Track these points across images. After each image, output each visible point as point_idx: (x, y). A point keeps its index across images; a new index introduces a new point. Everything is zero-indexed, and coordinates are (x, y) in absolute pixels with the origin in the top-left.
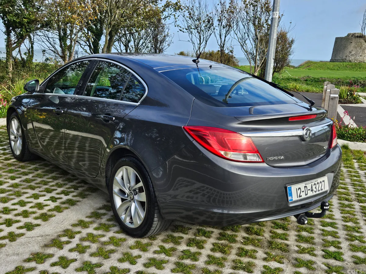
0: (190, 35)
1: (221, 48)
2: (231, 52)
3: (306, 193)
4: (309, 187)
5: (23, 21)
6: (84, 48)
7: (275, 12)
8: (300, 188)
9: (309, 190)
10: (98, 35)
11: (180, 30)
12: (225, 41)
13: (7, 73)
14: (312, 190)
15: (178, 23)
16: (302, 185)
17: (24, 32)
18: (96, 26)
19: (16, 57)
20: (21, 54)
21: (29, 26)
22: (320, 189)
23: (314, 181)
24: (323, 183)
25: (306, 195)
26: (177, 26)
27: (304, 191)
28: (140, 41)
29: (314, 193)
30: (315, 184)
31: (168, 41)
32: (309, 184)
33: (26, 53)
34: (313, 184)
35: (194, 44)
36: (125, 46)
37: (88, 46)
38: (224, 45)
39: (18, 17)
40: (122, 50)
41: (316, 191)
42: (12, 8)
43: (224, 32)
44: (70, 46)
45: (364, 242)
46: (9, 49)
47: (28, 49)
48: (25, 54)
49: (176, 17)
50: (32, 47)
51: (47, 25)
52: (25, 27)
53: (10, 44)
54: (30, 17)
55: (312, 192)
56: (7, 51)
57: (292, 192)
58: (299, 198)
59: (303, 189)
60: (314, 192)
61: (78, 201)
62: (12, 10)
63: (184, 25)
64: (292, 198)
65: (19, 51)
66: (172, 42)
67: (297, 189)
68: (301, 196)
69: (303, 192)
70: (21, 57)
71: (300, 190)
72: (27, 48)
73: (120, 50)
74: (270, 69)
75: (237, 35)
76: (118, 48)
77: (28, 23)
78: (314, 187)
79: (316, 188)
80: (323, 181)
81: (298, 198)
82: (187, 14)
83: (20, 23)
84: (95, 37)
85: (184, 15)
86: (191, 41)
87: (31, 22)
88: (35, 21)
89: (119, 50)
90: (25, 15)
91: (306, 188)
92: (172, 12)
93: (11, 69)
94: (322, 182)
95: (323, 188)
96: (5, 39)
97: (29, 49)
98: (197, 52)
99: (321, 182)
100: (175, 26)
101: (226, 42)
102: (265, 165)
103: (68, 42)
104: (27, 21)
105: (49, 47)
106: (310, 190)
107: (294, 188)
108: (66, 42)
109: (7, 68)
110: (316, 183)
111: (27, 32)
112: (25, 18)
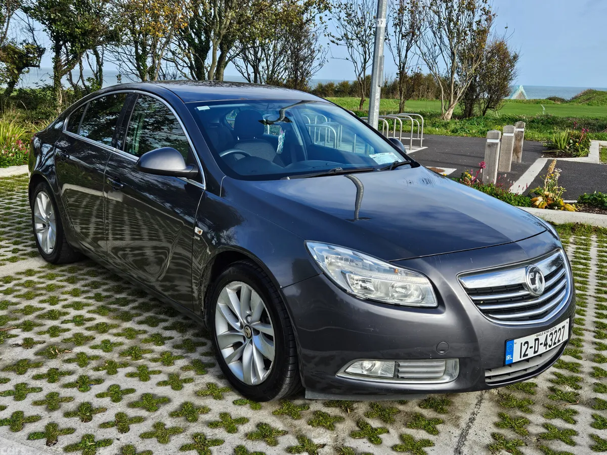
0: (350, 48)
1: (400, 69)
5: (74, 31)
6: (182, 71)
7: (379, 20)
10: (201, 51)
11: (331, 41)
12: (406, 57)
13: (55, 107)
15: (328, 31)
17: (78, 48)
18: (199, 38)
19: (77, 85)
20: (83, 81)
21: (85, 40)
26: (328, 35)
28: (277, 58)
31: (320, 59)
33: (89, 78)
35: (355, 64)
36: (253, 66)
37: (189, 67)
38: (404, 64)
39: (68, 27)
40: (250, 73)
42: (59, 15)
43: (404, 43)
44: (152, 68)
46: (58, 73)
47: (95, 72)
48: (89, 80)
49: (323, 21)
50: (100, 70)
51: (113, 38)
52: (79, 41)
53: (59, 66)
54: (85, 26)
56: (55, 76)
62: (60, 16)
63: (339, 33)
65: (81, 76)
66: (326, 60)
70: (84, 84)
72: (93, 71)
73: (246, 73)
74: (374, 101)
76: (244, 71)
82: (343, 15)
83: (70, 34)
84: (200, 55)
85: (340, 18)
86: (350, 59)
87: (85, 33)
88: (93, 33)
89: (244, 74)
90: (78, 23)
92: (315, 14)
93: (61, 102)
96: (53, 59)
97: (97, 73)
98: (359, 75)
100: (325, 35)
101: (407, 59)
103: (149, 62)
104: (81, 32)
105: (131, 70)
108: (145, 61)
109: (55, 99)
111: (82, 47)
112: (78, 28)
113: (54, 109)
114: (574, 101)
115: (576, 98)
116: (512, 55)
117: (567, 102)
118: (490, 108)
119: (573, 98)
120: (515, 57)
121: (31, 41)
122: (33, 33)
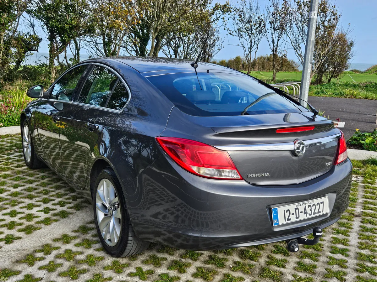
0: (241, 38)
1: (273, 52)
2: (284, 55)
3: (298, 216)
4: (301, 208)
5: (65, 26)
6: (131, 54)
8: (288, 210)
9: (301, 212)
10: (144, 40)
11: (229, 33)
13: (50, 78)
14: (306, 213)
15: (227, 26)
16: (292, 207)
17: (67, 38)
18: (143, 31)
19: (62, 63)
20: (67, 60)
21: (71, 32)
22: (316, 211)
23: (308, 202)
24: (321, 205)
25: (297, 218)
26: (227, 29)
27: (295, 214)
28: (189, 46)
29: (308, 217)
30: (310, 206)
31: (219, 45)
32: (301, 206)
33: (71, 59)
34: (307, 206)
35: (244, 48)
36: (174, 51)
37: (135, 51)
38: (276, 48)
39: (60, 23)
40: (172, 55)
41: (310, 213)
42: (54, 14)
43: (276, 34)
44: (114, 51)
45: (375, 275)
46: (52, 55)
47: (75, 55)
48: (71, 60)
49: (225, 20)
50: (78, 53)
51: (90, 30)
52: (68, 32)
53: (53, 50)
54: (72, 22)
55: (305, 215)
56: (50, 57)
57: (277, 214)
58: (287, 222)
59: (293, 211)
60: (308, 214)
61: (71, 214)
62: (55, 16)
63: (234, 28)
64: (278, 221)
65: (65, 57)
66: (222, 47)
67: (284, 211)
68: (290, 219)
69: (293, 214)
70: (67, 63)
71: (288, 212)
72: (73, 54)
73: (169, 55)
74: (307, 74)
75: (290, 38)
76: (168, 53)
77: (70, 28)
78: (308, 210)
79: (311, 210)
80: (322, 203)
81: (285, 221)
82: (237, 17)
83: (62, 28)
84: (143, 43)
85: (234, 18)
86: (241, 45)
87: (72, 28)
88: (77, 27)
89: (168, 56)
90: (67, 21)
91: (297, 210)
92: (220, 15)
93: (54, 75)
94: (320, 203)
95: (321, 210)
96: (49, 45)
97: (76, 55)
98: (247, 56)
99: (318, 204)
100: (225, 29)
101: (278, 45)
102: (243, 183)
104: (69, 27)
105: (96, 53)
106: (303, 212)
107: (281, 210)
108: (110, 47)
109: (50, 73)
110: (312, 205)
111: (69, 37)
112: (67, 24)
113: (50, 80)
114: (367, 72)
115: (368, 70)
116: (349, 42)
117: (363, 73)
118: (334, 77)
119: (366, 71)
120: (352, 44)
121: (32, 33)
122: (33, 28)
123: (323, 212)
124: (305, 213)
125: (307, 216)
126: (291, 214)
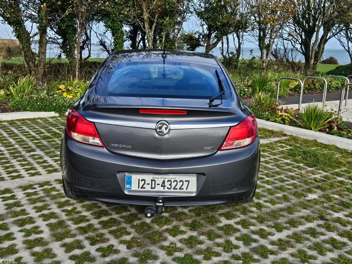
3: (153, 187)
8: (144, 180)
16: (148, 178)
19: (225, 56)
22: (178, 187)
23: (168, 177)
24: (186, 183)
25: (152, 188)
27: (150, 184)
29: (166, 190)
30: (170, 181)
32: (159, 179)
34: (166, 180)
41: (169, 187)
46: (207, 49)
47: (237, 49)
48: (231, 53)
50: (240, 48)
54: (223, 21)
55: (163, 187)
57: (131, 180)
59: (148, 181)
60: (166, 188)
62: (211, 16)
64: (131, 186)
65: (228, 51)
67: (139, 180)
68: (144, 188)
69: (148, 184)
71: (143, 182)
77: (221, 26)
78: (167, 184)
79: (170, 185)
80: (188, 181)
81: (139, 188)
90: (220, 19)
91: (153, 182)
94: (184, 181)
95: (184, 187)
99: (181, 181)
102: (105, 150)
106: (161, 185)
107: (135, 178)
108: (264, 41)
110: (172, 180)
111: (221, 34)
112: (219, 22)
123: (187, 189)
124: (162, 186)
125: (164, 189)
126: (146, 184)
